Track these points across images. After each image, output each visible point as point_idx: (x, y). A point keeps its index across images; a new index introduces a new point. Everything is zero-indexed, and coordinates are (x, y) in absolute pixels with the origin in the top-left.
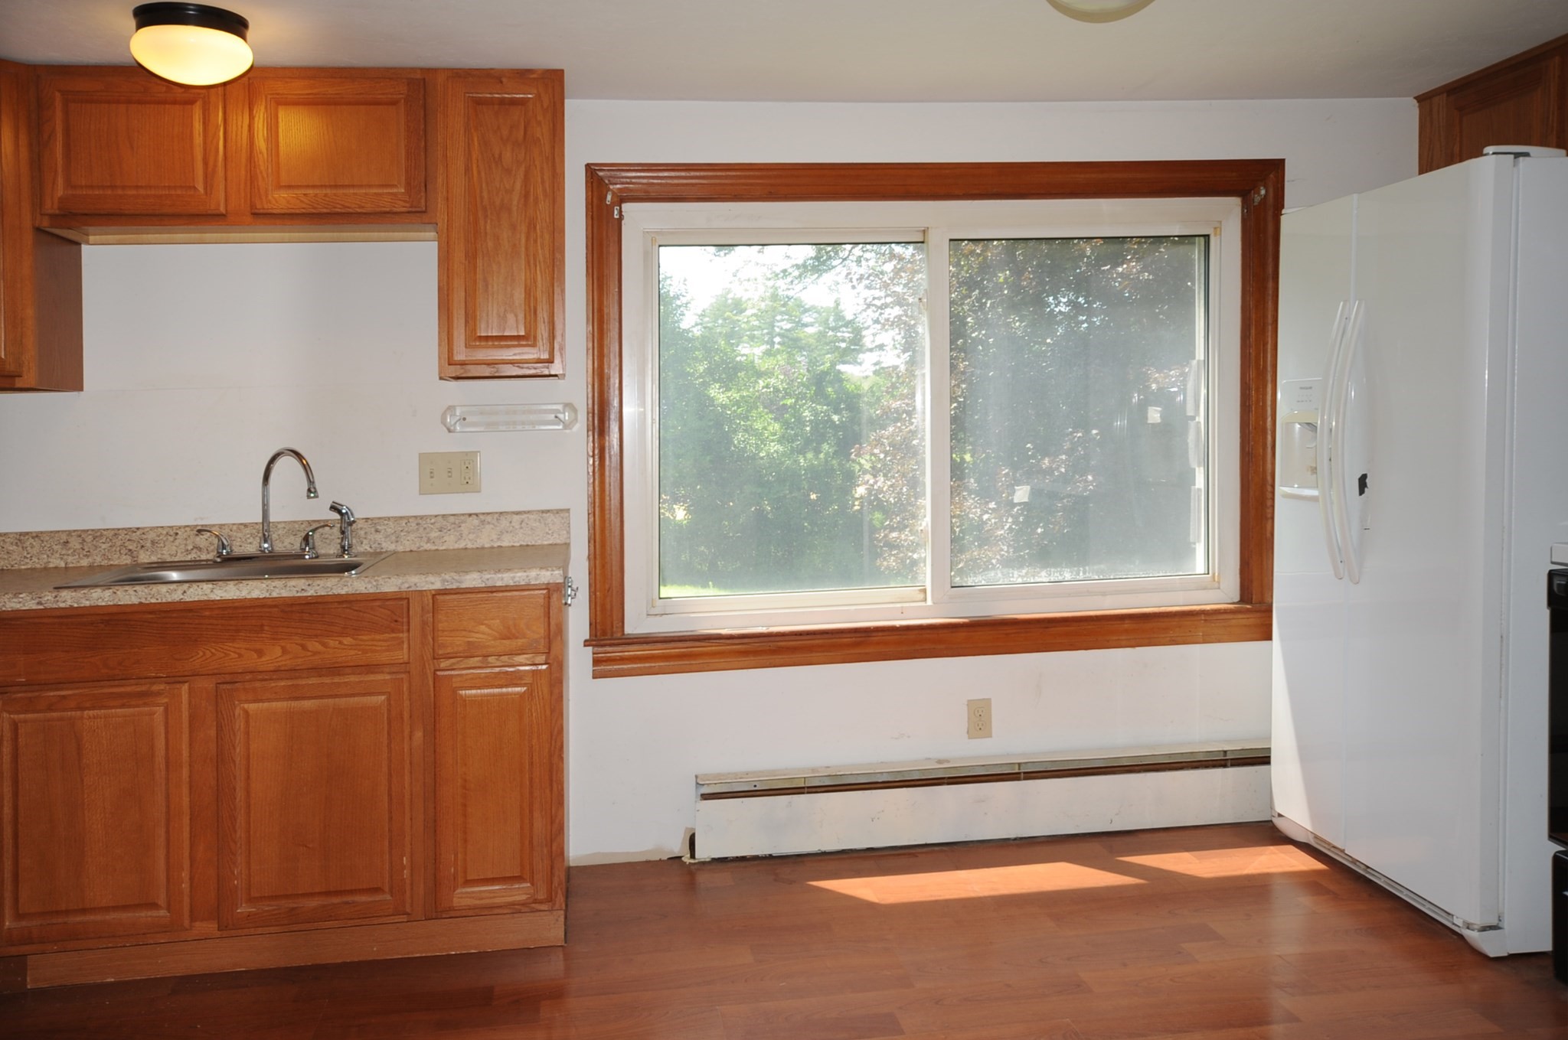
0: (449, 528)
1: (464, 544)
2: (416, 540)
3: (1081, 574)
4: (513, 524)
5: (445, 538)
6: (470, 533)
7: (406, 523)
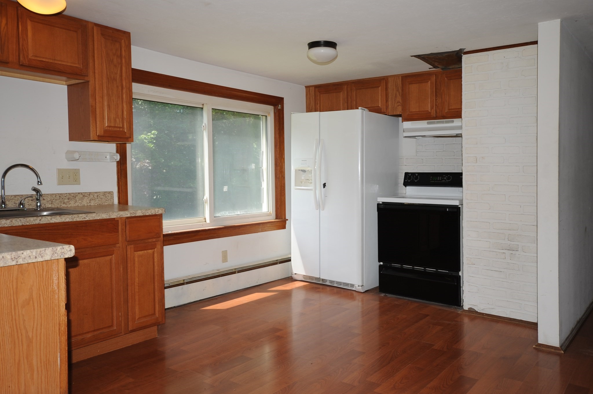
0: (72, 198)
1: (78, 204)
2: (59, 203)
3: (242, 212)
4: (94, 197)
5: (70, 202)
6: (79, 200)
7: (55, 196)
